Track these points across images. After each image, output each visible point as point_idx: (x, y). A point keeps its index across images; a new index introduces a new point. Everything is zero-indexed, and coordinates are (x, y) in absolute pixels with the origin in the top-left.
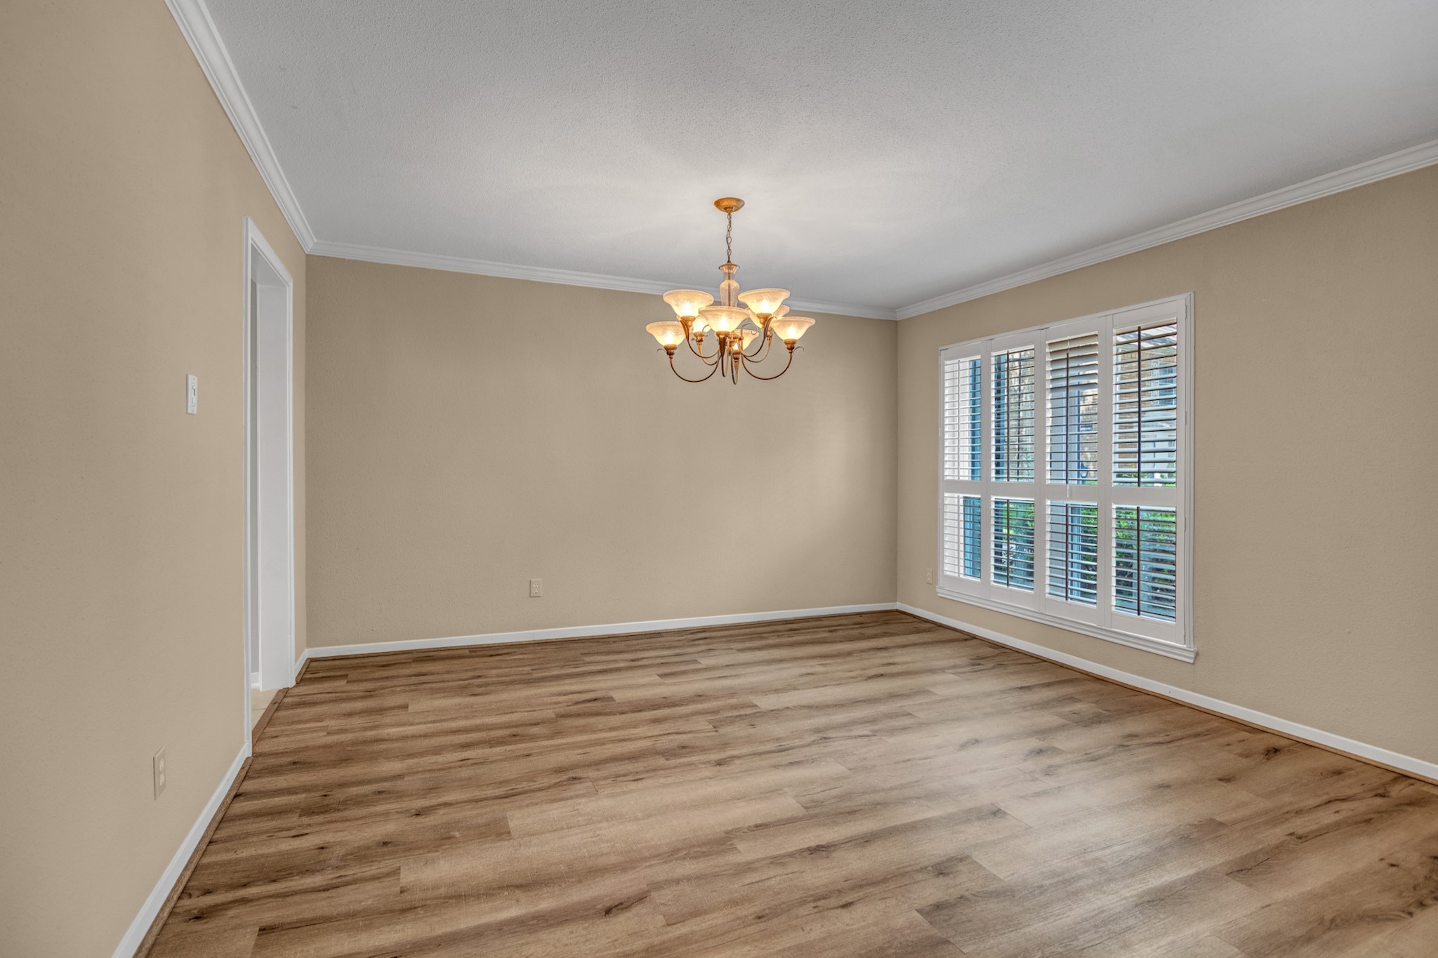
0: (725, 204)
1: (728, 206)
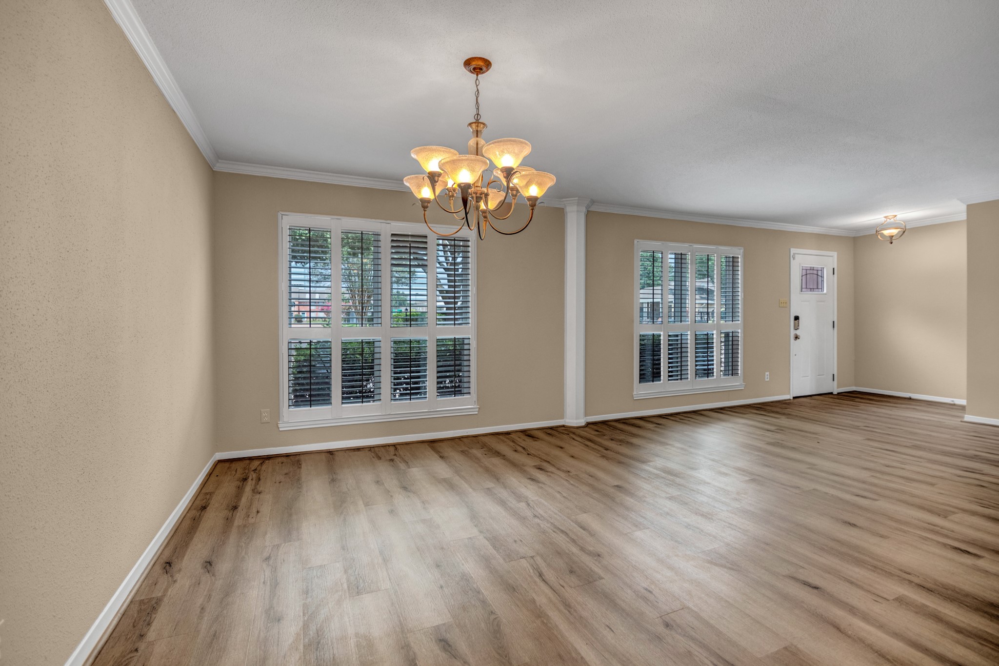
0: (474, 64)
1: (477, 66)
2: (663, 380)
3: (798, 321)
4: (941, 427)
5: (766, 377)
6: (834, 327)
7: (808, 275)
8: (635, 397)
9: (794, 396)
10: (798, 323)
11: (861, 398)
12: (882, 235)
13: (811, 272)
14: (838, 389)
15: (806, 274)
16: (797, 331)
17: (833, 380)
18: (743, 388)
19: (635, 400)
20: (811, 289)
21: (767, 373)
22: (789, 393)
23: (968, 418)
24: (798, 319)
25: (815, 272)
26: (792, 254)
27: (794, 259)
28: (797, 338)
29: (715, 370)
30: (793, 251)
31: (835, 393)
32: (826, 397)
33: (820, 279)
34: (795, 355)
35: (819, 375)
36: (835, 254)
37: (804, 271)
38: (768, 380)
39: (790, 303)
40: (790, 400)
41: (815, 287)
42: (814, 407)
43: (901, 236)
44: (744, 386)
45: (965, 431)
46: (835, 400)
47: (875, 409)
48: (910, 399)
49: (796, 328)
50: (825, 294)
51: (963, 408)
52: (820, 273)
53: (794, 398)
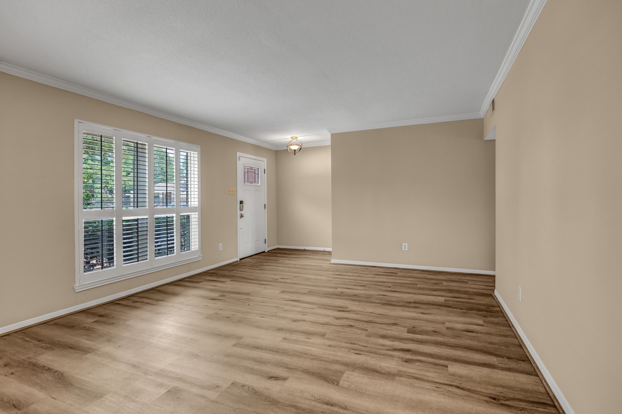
2: (116, 265)
3: (243, 205)
4: (321, 270)
5: (220, 247)
6: (265, 208)
7: (249, 172)
8: (77, 290)
9: (240, 258)
10: (243, 206)
11: (281, 253)
12: (291, 150)
13: (251, 170)
14: (268, 248)
15: (248, 172)
16: (242, 211)
17: (265, 243)
18: (201, 259)
19: (77, 292)
20: (251, 182)
21: (221, 244)
22: (237, 257)
23: (333, 261)
24: (243, 203)
25: (253, 171)
26: (238, 156)
27: (239, 160)
28: (242, 216)
29: (175, 248)
30: (239, 154)
31: (266, 251)
32: (260, 256)
33: (256, 175)
34: (241, 229)
35: (256, 241)
36: (265, 160)
37: (246, 170)
38: (222, 249)
39: (237, 191)
40: (237, 261)
41: (254, 181)
42: (252, 266)
43: (299, 150)
44: (202, 257)
45: (332, 271)
46: (266, 257)
47: (288, 262)
48: (305, 250)
49: (241, 210)
50: (259, 186)
51: (329, 253)
52: (256, 172)
53: (240, 259)
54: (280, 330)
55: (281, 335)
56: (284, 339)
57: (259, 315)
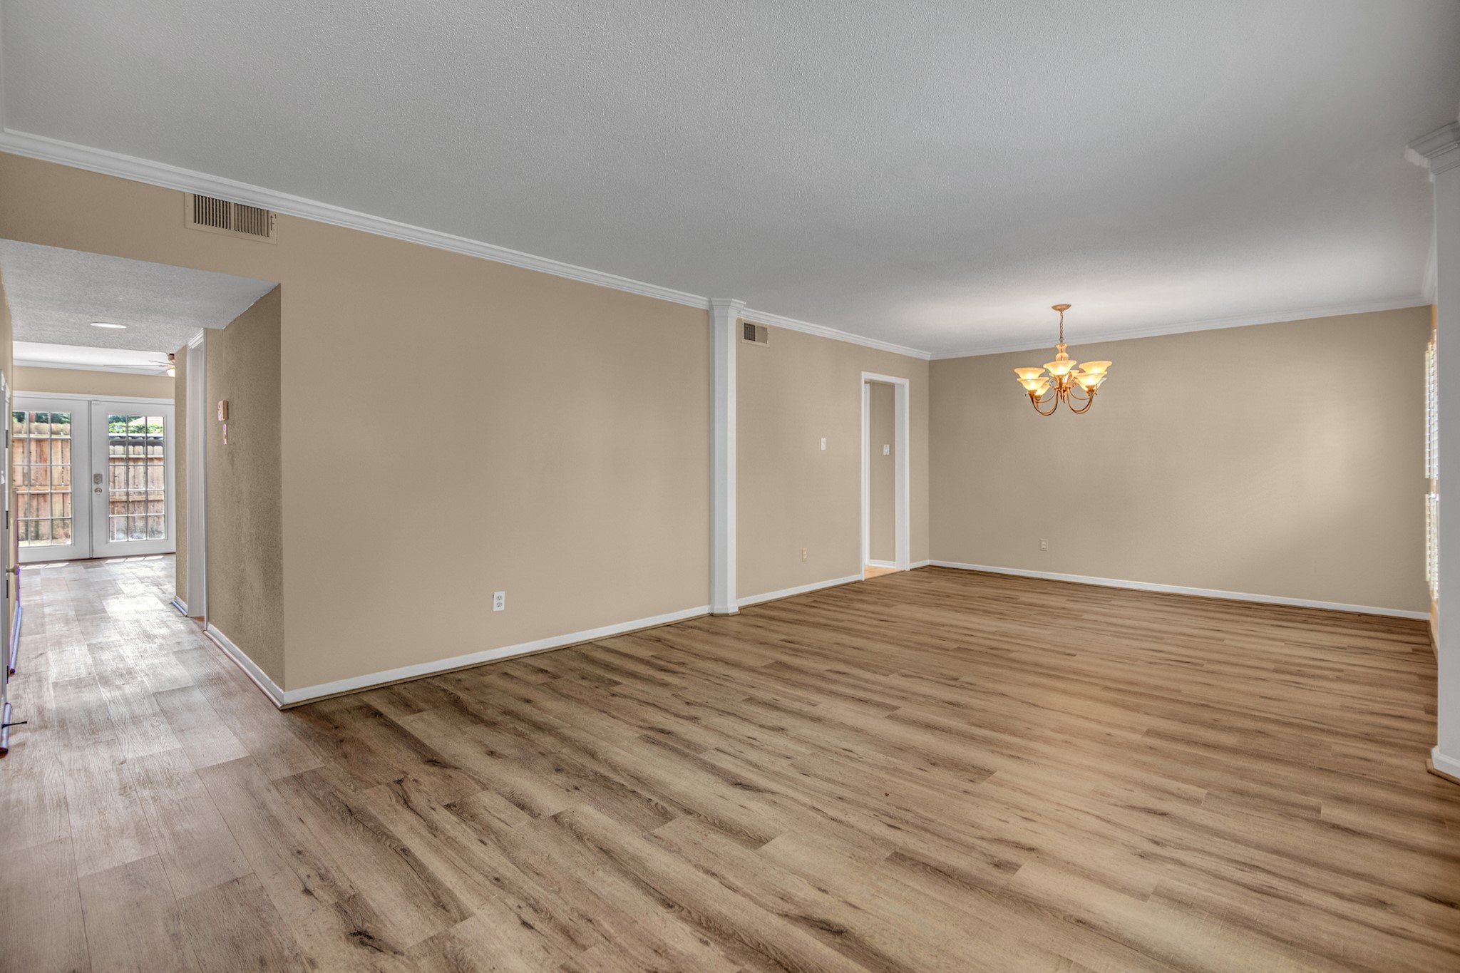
0: (1059, 308)
1: (1061, 308)
54: (817, 720)
55: (817, 711)
56: (814, 705)
57: (856, 756)
